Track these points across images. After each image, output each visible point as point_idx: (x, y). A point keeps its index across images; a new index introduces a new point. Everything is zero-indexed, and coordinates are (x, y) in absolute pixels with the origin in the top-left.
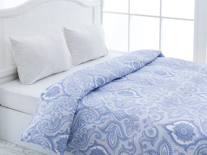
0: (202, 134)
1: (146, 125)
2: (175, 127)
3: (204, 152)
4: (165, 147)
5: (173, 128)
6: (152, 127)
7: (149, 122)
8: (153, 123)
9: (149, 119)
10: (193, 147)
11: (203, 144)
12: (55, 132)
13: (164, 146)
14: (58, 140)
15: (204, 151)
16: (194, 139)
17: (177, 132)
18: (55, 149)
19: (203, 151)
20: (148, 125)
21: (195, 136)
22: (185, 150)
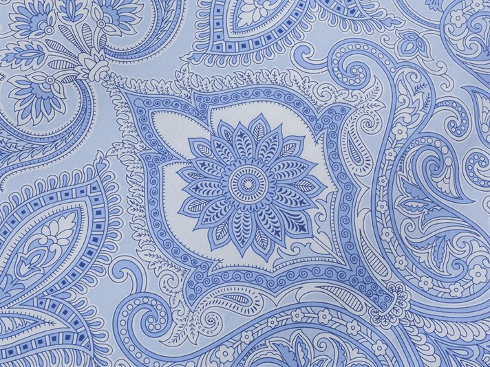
0: (350, 245)
1: (30, 48)
2: (208, 136)
3: (304, 349)
5: (191, 141)
6: (60, 75)
7: (57, 36)
8: (82, 57)
9: (71, 18)
11: (327, 307)
13: (70, 211)
15: (305, 340)
16: (288, 251)
17: (206, 172)
19: (299, 341)
20: (40, 53)
21: (304, 241)
22: (191, 292)
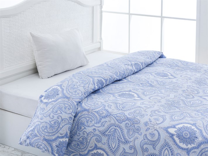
4: (166, 151)
10: (196, 150)
12: (54, 135)
14: (58, 144)
18: (55, 153)
